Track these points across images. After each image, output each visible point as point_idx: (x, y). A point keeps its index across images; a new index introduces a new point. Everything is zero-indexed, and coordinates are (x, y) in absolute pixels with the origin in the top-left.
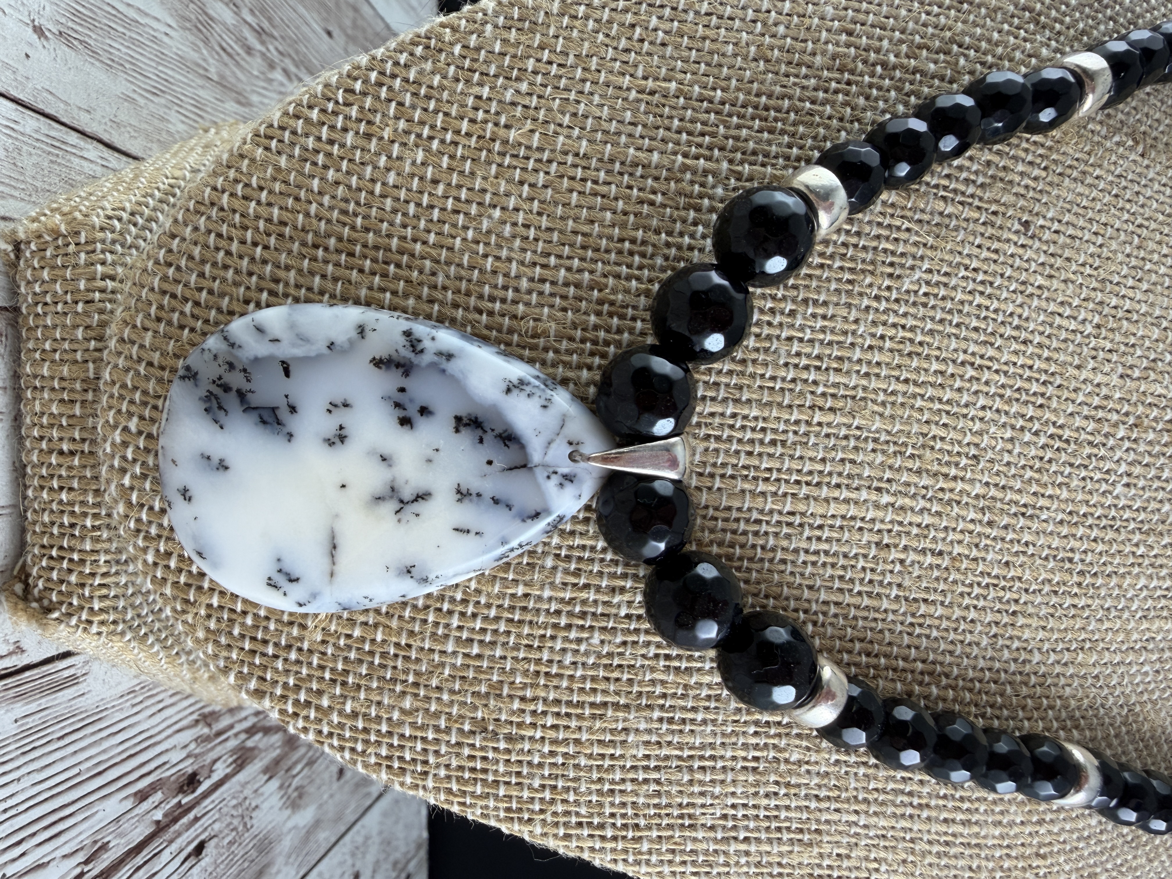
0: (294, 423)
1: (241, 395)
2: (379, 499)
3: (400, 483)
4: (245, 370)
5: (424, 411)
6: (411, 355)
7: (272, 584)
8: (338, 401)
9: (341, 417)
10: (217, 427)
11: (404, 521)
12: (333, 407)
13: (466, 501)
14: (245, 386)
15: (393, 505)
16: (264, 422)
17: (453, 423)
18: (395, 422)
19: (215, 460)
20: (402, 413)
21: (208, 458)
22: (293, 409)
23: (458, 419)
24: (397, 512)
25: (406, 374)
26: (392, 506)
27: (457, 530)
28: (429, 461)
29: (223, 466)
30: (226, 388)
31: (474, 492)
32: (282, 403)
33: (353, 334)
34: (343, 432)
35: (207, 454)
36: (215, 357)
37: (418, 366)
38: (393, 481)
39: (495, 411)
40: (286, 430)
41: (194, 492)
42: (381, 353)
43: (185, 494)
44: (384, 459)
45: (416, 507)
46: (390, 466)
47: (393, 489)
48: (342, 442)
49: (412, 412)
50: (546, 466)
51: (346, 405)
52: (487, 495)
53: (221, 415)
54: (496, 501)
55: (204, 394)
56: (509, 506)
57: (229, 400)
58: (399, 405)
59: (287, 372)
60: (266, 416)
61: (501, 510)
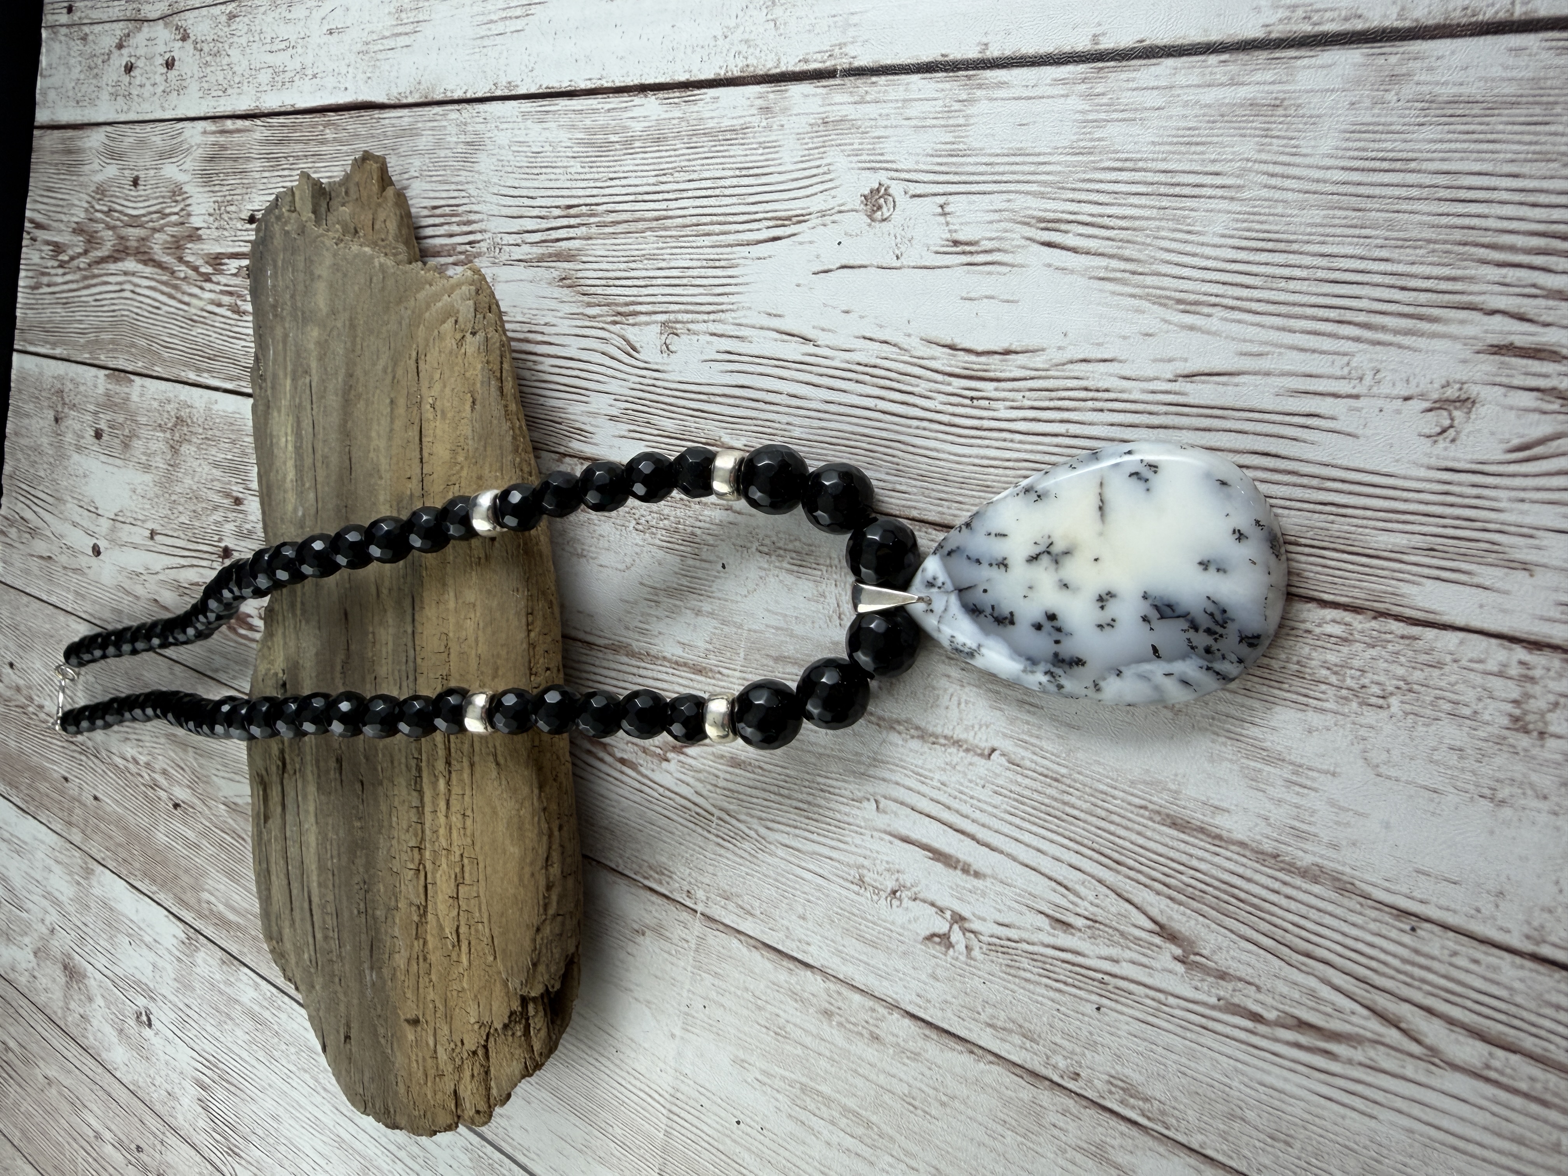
0: (1145, 608)
1: (1195, 627)
2: (1067, 553)
3: (1053, 566)
4: (1193, 648)
5: (1038, 627)
6: (1053, 669)
7: (1153, 467)
8: (1107, 629)
9: (1104, 617)
10: (1213, 598)
11: (1046, 537)
12: (1112, 624)
13: (1000, 559)
14: (1191, 634)
15: (1055, 549)
16: (1169, 606)
17: (1016, 619)
18: (1060, 616)
19: (1212, 569)
20: (1055, 623)
21: (1218, 570)
22: (1145, 619)
23: (1012, 623)
24: (1052, 544)
25: (1056, 655)
26: (1057, 548)
27: (1005, 536)
28: (1030, 588)
29: (1205, 565)
30: (1209, 631)
31: (995, 567)
32: (1156, 624)
33: (1102, 684)
34: (1101, 604)
35: (1221, 574)
36: (1224, 657)
37: (1046, 661)
38: (1057, 570)
39: (986, 632)
40: (1150, 601)
41: (1231, 540)
42: (1078, 670)
43: (1240, 535)
44: (1066, 586)
45: (1037, 549)
46: (1061, 581)
47: (1057, 562)
48: (1100, 596)
49: (1047, 625)
50: (947, 592)
51: (1100, 626)
52: (985, 565)
53: (1211, 608)
54: (978, 561)
55: (1230, 625)
56: (969, 558)
57: (1205, 622)
58: (1059, 630)
59: (1155, 650)
60: (1168, 611)
61: (974, 555)
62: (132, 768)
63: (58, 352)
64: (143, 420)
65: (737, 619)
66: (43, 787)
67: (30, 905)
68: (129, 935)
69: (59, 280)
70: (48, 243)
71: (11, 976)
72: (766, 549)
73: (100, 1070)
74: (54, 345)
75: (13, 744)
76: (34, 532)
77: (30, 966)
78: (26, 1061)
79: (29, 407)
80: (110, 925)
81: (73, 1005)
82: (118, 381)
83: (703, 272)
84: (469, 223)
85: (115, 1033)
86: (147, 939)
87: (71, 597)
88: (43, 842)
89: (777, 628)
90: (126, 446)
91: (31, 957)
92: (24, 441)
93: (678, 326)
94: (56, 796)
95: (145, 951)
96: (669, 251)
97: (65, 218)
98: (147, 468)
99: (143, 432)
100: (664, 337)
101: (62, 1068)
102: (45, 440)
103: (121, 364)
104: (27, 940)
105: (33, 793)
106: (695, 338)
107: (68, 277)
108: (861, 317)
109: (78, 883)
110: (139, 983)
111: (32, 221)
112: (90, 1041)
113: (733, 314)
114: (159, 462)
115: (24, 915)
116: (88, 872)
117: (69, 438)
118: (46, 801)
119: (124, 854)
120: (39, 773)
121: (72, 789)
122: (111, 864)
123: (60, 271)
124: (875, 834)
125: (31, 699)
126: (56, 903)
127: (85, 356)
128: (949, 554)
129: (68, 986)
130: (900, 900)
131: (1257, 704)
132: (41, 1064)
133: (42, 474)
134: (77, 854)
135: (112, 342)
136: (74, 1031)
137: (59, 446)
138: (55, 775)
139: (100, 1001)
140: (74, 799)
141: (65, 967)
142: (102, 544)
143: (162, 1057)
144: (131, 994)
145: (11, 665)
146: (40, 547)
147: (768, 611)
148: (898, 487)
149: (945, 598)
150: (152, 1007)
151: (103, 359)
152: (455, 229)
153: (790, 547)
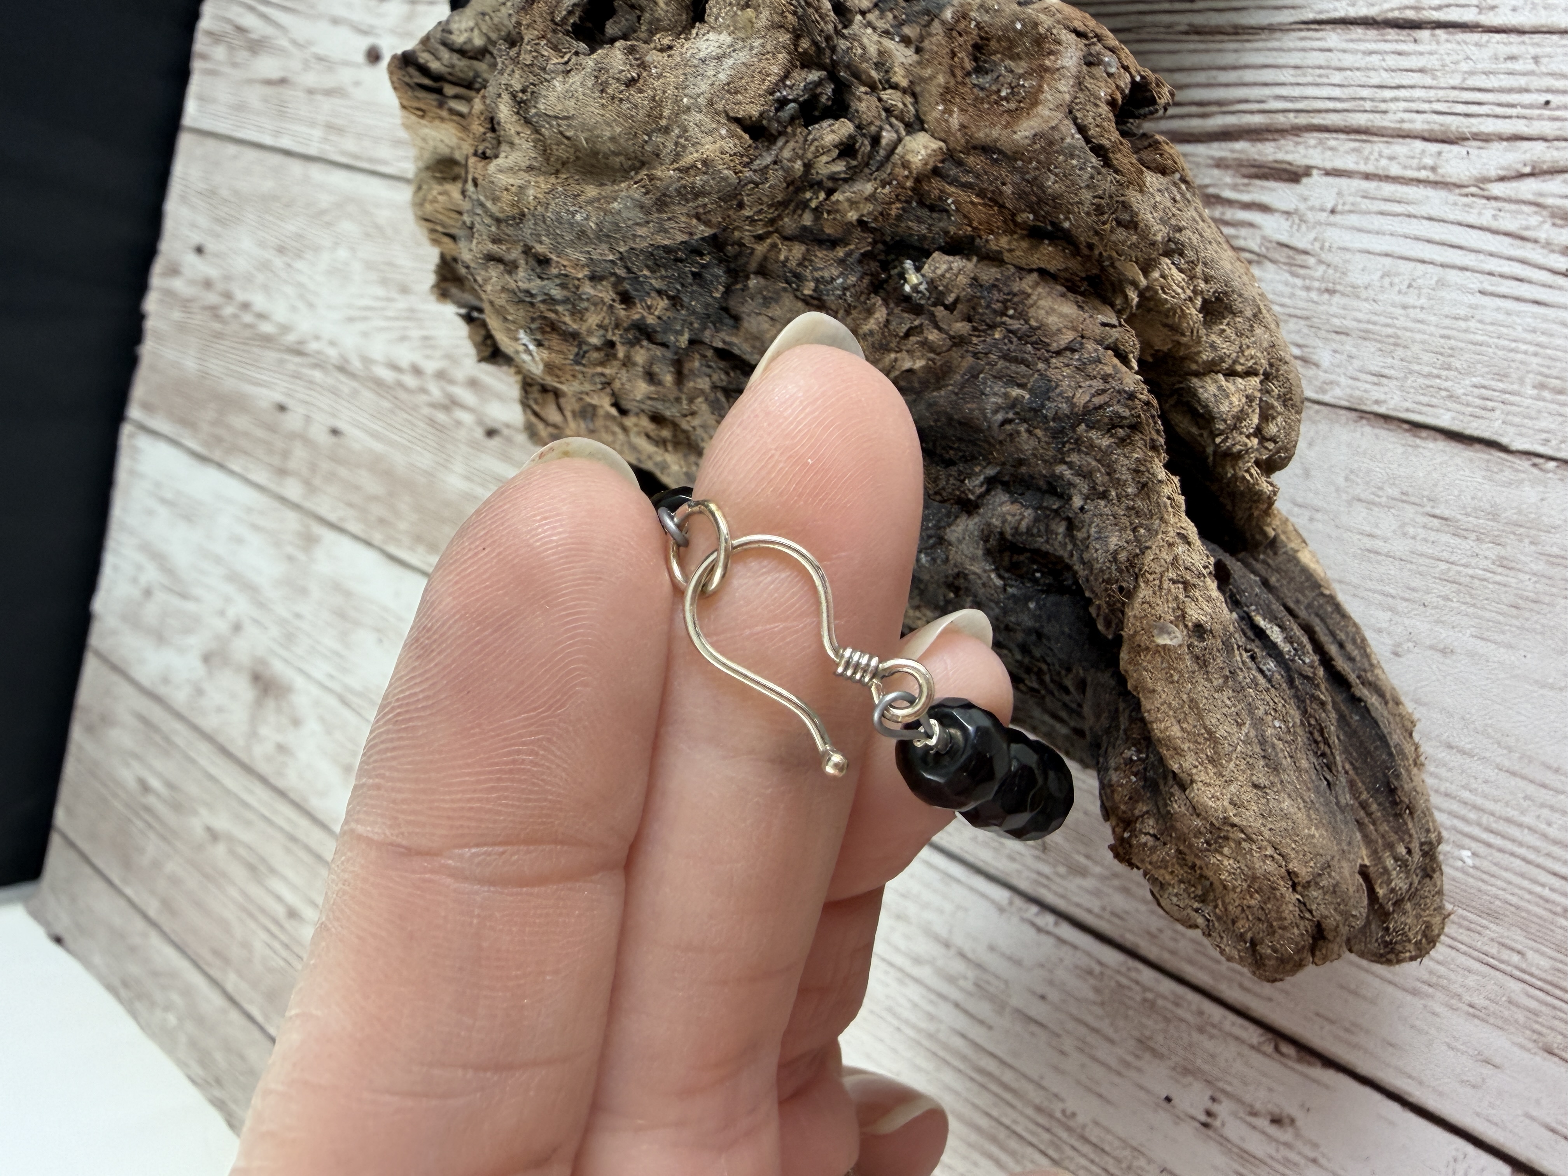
62: (410, 381)
71: (162, 690)
94: (259, 433)
109: (290, 558)
116: (309, 541)
119: (377, 510)
121: (292, 421)
122: (354, 527)
129: (259, 703)
136: (263, 768)
138: (264, 404)
139: (312, 725)
140: (293, 436)
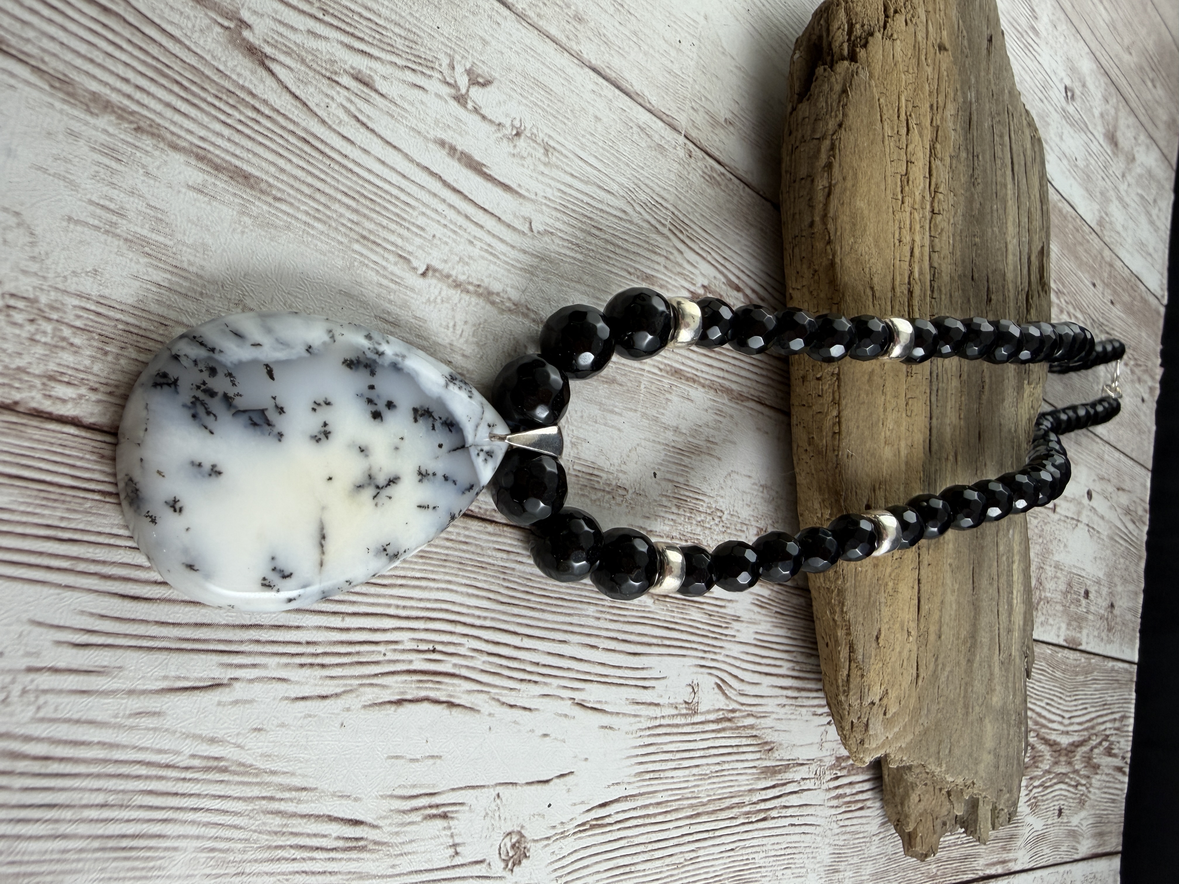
0: (281, 423)
1: (227, 400)
2: (360, 487)
3: (374, 472)
4: (230, 375)
5: (390, 405)
6: (375, 357)
7: (266, 584)
8: (321, 401)
9: (323, 415)
10: (207, 433)
11: (380, 504)
12: (316, 406)
13: (425, 481)
14: (231, 391)
15: (370, 492)
16: (254, 424)
17: (412, 414)
18: (369, 416)
19: (207, 466)
20: (373, 408)
21: (200, 465)
22: (281, 410)
23: (415, 410)
24: (375, 497)
25: (373, 373)
27: (420, 507)
28: (397, 448)
29: (215, 472)
30: (212, 394)
31: (430, 472)
32: (268, 404)
33: (326, 338)
34: (327, 428)
35: (197, 460)
36: (195, 362)
37: (383, 366)
38: (370, 469)
39: (441, 403)
40: (276, 430)
41: (185, 501)
42: (351, 355)
43: (175, 506)
44: (362, 451)
45: (389, 491)
46: (367, 456)
47: (370, 477)
48: (327, 438)
49: (381, 406)
50: (476, 446)
51: (328, 404)
52: (440, 474)
53: (209, 421)
54: (446, 478)
55: (188, 400)
56: (455, 482)
57: (215, 405)
58: (370, 401)
59: (270, 374)
60: (256, 419)
61: (450, 485)
63: (1111, 664)
64: (1059, 608)
65: (645, 422)
66: (1126, 298)
67: (1136, 199)
68: (1076, 166)
69: (1108, 725)
70: (1115, 756)
72: (621, 492)
73: (1098, 54)
74: (1113, 670)
75: (1144, 334)
76: (1128, 512)
77: (1137, 148)
78: (1142, 69)
79: (1129, 616)
80: (1088, 176)
81: (1112, 112)
82: (1073, 640)
83: (664, 766)
84: (838, 797)
85: (1088, 84)
86: (1065, 162)
87: (1106, 457)
88: (1128, 251)
89: (612, 412)
90: (1070, 585)
91: (1137, 156)
92: (1132, 587)
93: (684, 711)
95: (1067, 152)
96: (690, 784)
97: (1104, 777)
98: (1057, 566)
99: (1058, 597)
100: (696, 700)
101: (1120, 60)
102: (1119, 589)
103: (1072, 655)
104: (1139, 170)
105: (1131, 292)
106: (672, 701)
107: (1103, 727)
108: (532, 731)
110: (1072, 125)
111: (1124, 773)
112: (1104, 80)
113: (640, 726)
114: (1050, 571)
115: (1140, 191)
117: (1105, 591)
118: (1124, 285)
120: (1129, 309)
123: (1108, 732)
124: (533, 197)
125: (1132, 372)
126: (1120, 199)
127: (1094, 660)
128: (471, 487)
130: (513, 126)
131: (154, 307)
132: (1133, 65)
133: (1122, 560)
134: (1107, 239)
135: (1077, 674)
137: (1111, 584)
141: (1116, 145)
142: (1085, 500)
143: (1058, 59)
144: (1077, 117)
145: (1143, 400)
146: (1124, 499)
147: (619, 430)
148: (504, 556)
149: (477, 439)
150: (1064, 104)
151: (1083, 659)
152: (848, 791)
153: (600, 494)
